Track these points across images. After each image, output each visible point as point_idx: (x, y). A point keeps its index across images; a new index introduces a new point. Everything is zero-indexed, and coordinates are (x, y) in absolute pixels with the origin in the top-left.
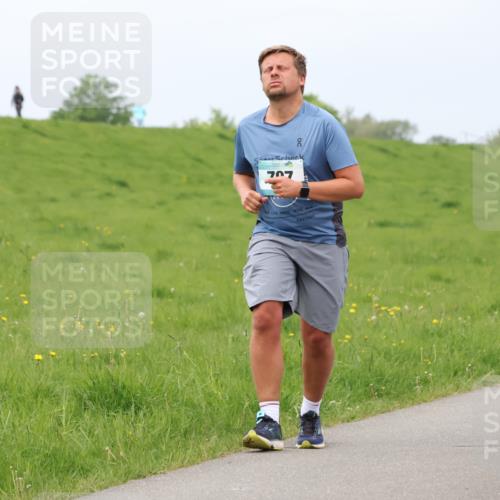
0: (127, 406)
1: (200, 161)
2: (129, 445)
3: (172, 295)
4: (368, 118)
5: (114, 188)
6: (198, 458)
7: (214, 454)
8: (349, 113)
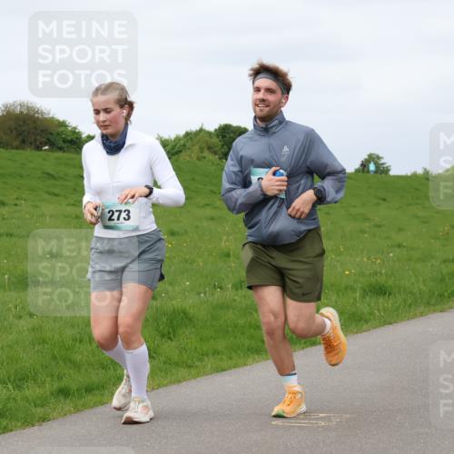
2: (385, 310)
3: (404, 247)
5: (381, 202)
6: (415, 316)
7: (422, 315)
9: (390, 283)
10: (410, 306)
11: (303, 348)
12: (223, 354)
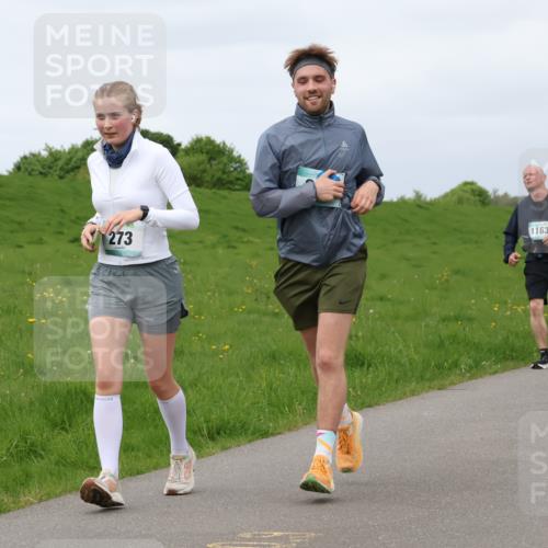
0: (363, 364)
1: (406, 221)
2: (363, 387)
3: (389, 300)
4: (506, 195)
6: (404, 396)
7: (413, 393)
8: (495, 192)
9: (370, 349)
10: (397, 381)
11: (250, 441)
12: (138, 450)
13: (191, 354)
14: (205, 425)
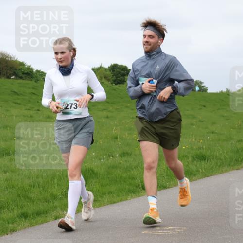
9: (208, 153)
10: (219, 166)
12: (114, 194)
13: (135, 155)
14: (140, 184)
